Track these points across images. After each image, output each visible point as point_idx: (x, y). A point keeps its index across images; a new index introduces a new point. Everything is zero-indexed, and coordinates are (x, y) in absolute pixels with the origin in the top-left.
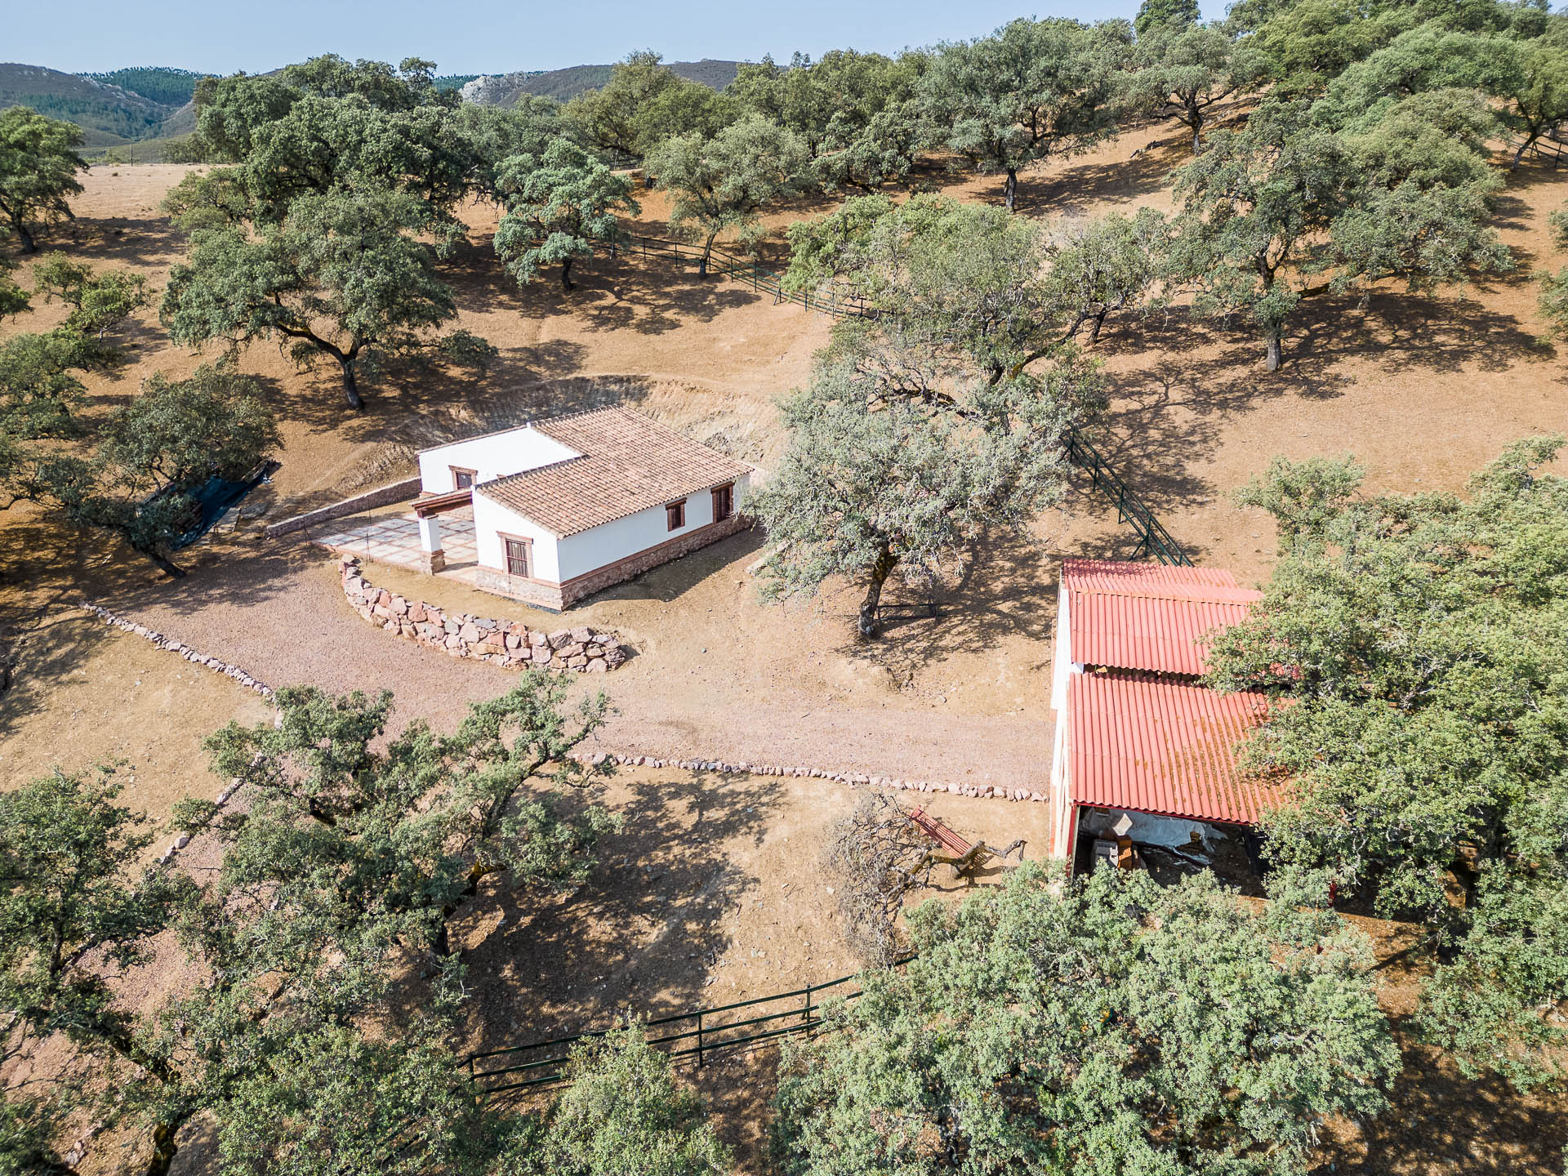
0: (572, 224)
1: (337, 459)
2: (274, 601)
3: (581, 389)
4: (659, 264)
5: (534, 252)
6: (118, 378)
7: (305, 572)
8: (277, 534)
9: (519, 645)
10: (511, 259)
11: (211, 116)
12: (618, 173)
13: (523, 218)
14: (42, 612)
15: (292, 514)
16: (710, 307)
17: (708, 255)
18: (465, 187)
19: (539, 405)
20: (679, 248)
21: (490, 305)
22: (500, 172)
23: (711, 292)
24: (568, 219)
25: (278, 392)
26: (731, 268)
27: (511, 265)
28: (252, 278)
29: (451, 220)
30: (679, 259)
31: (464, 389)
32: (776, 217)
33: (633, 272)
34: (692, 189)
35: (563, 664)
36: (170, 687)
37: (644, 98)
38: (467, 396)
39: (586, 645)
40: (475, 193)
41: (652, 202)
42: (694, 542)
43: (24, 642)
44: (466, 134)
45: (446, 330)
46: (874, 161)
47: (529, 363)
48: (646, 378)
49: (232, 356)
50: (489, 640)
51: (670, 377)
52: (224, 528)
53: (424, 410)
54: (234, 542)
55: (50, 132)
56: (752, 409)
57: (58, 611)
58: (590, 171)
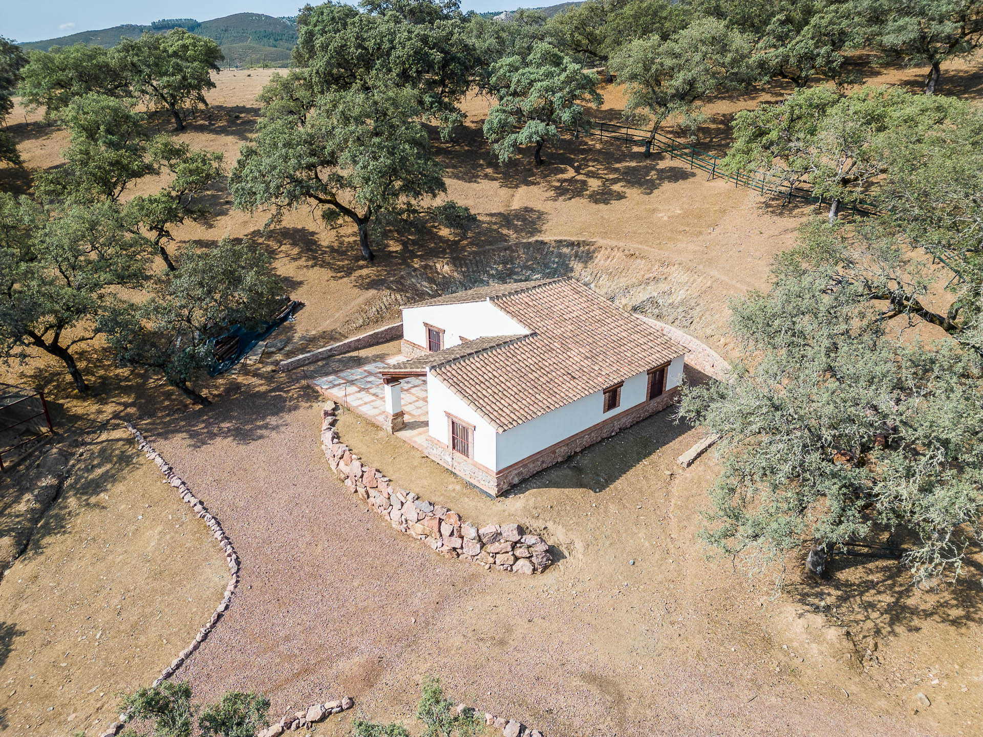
0: (546, 114)
1: (346, 303)
2: (266, 441)
3: (539, 250)
4: (612, 144)
5: (513, 136)
6: (211, 226)
7: (297, 412)
8: (288, 369)
9: (452, 534)
10: (496, 141)
11: (306, 33)
12: (586, 71)
13: (508, 109)
14: (104, 427)
15: (303, 350)
16: (652, 181)
17: (654, 138)
18: (468, 84)
19: (505, 263)
20: (630, 132)
21: (478, 176)
22: (494, 71)
23: (653, 168)
24: (543, 109)
25: (315, 243)
26: (672, 148)
27: (496, 146)
28: (286, 158)
29: (453, 110)
30: (629, 140)
31: (450, 247)
32: (711, 105)
33: (590, 150)
34: (647, 83)
35: (491, 560)
36: (160, 528)
37: (612, 11)
38: (451, 253)
39: (514, 546)
40: (477, 88)
41: (610, 93)
42: (626, 421)
43: (81, 455)
44: (472, 41)
45: (439, 201)
46: (809, 58)
47: (502, 226)
48: (593, 243)
49: (277, 218)
50: (425, 522)
51: (614, 243)
52: (251, 360)
53: (417, 264)
54: (256, 375)
55: (194, 45)
56: (685, 278)
57: (116, 427)
58: (565, 70)
